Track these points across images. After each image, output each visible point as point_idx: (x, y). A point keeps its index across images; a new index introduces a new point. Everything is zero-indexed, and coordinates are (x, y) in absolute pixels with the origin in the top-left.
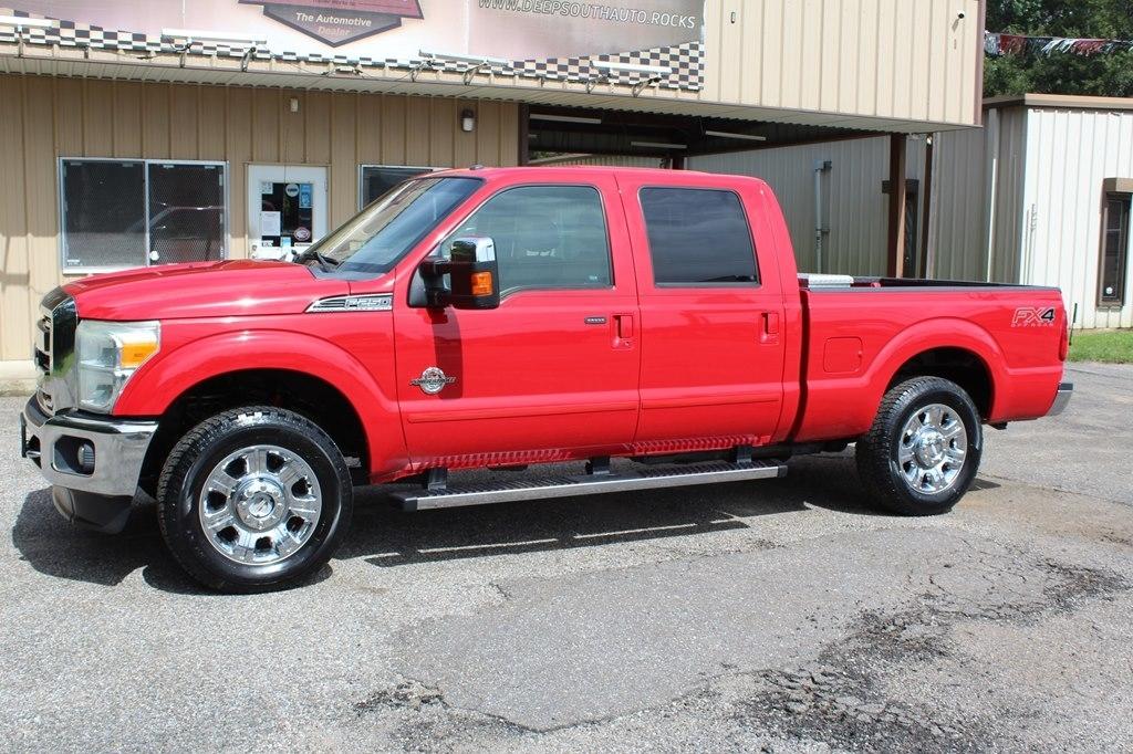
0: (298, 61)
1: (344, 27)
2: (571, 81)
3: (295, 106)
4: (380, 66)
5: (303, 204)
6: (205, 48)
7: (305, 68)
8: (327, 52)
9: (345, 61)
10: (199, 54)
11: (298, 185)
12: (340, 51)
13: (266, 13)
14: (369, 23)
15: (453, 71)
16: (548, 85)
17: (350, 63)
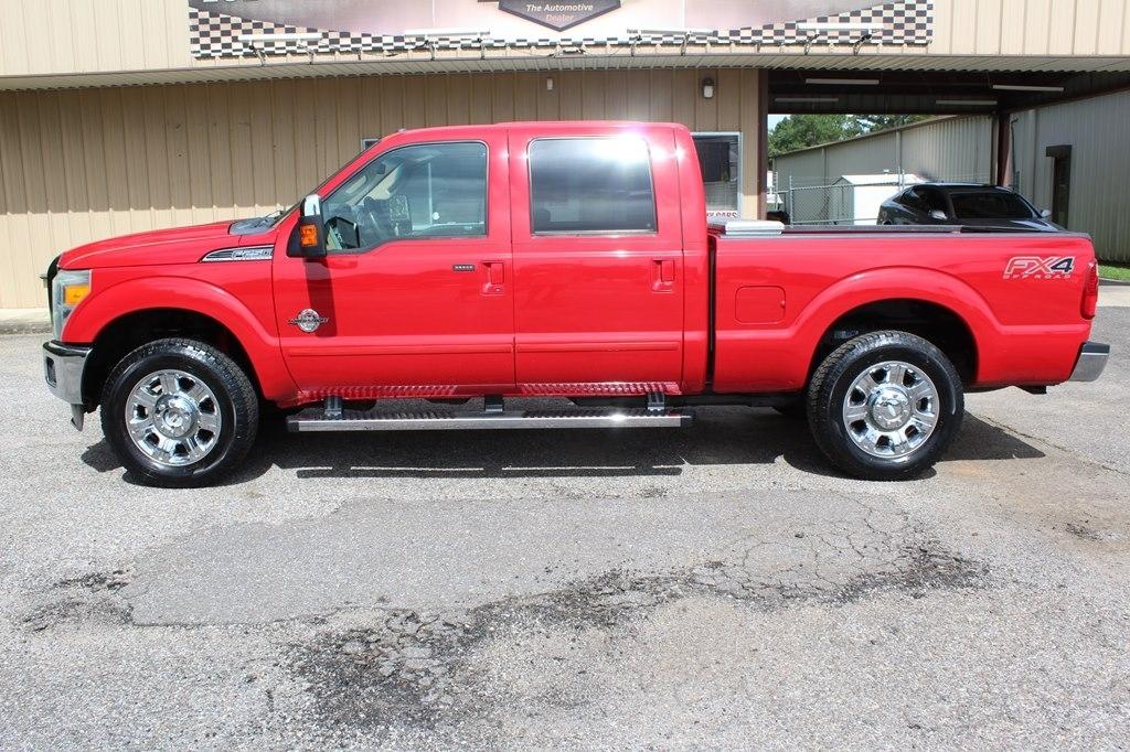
0: (529, 46)
1: (568, 13)
2: (788, 45)
3: (550, 85)
4: (603, 45)
6: (452, 42)
7: (534, 52)
8: (554, 36)
9: (570, 43)
10: (447, 48)
12: (565, 35)
13: (501, 8)
14: (590, 8)
15: (671, 44)
16: (764, 50)
17: (574, 45)
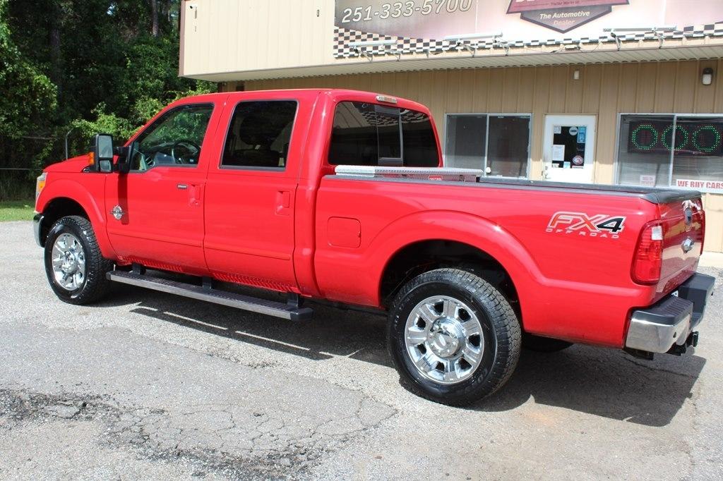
0: (540, 45)
1: (569, 19)
3: (576, 76)
4: (596, 42)
5: (580, 140)
6: (487, 44)
7: (544, 49)
8: (559, 37)
9: (570, 42)
10: (483, 48)
11: (577, 127)
12: (567, 35)
13: (522, 18)
14: (588, 14)
15: (651, 40)
17: (574, 43)
